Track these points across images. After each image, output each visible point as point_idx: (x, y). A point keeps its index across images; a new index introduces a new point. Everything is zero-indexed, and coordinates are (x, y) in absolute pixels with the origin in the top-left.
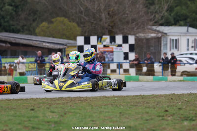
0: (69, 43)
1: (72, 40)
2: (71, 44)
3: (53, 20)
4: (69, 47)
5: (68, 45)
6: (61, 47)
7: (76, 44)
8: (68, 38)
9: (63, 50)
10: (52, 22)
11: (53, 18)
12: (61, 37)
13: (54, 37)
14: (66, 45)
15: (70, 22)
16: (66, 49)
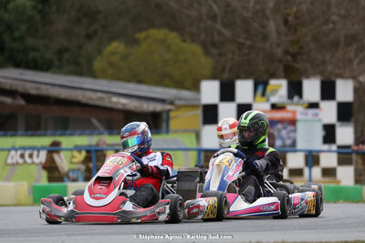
0: (180, 99)
1: (188, 89)
2: (186, 99)
3: (141, 36)
4: (179, 107)
5: (178, 102)
6: (159, 107)
7: (199, 100)
8: (179, 85)
9: (164, 116)
10: (136, 42)
11: (140, 30)
12: (159, 83)
13: (140, 82)
14: (172, 103)
15: (184, 41)
16: (172, 114)
